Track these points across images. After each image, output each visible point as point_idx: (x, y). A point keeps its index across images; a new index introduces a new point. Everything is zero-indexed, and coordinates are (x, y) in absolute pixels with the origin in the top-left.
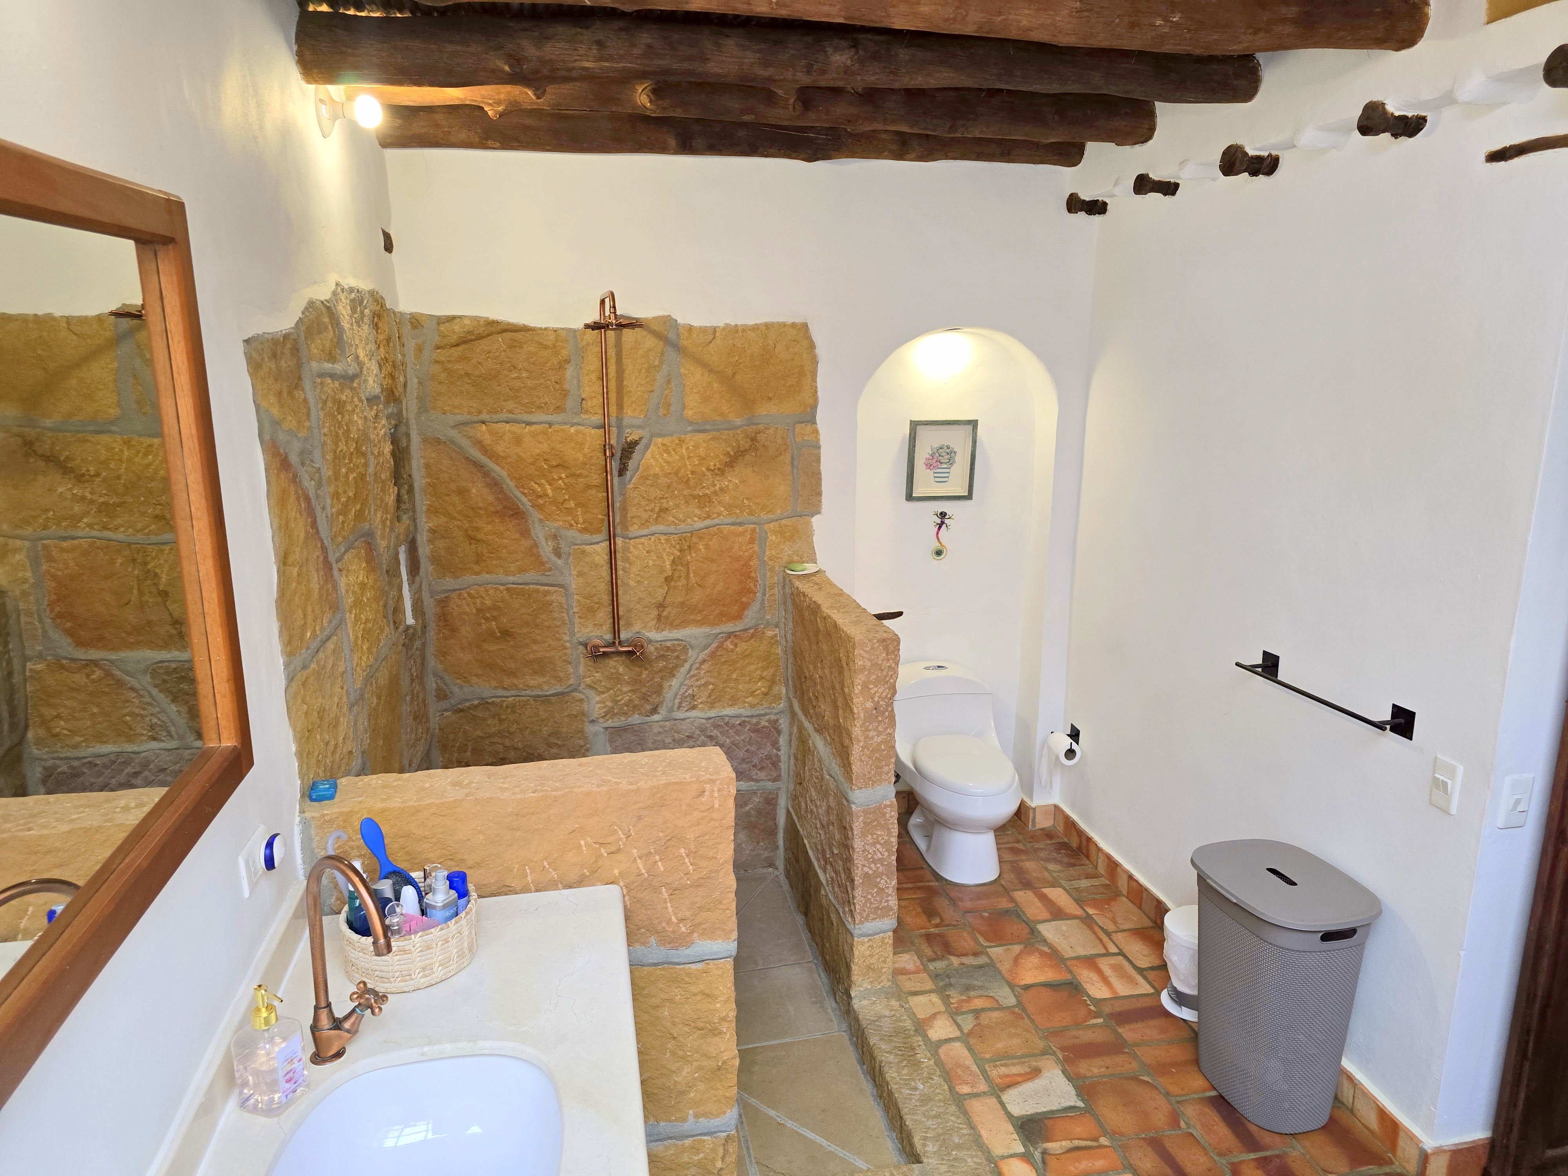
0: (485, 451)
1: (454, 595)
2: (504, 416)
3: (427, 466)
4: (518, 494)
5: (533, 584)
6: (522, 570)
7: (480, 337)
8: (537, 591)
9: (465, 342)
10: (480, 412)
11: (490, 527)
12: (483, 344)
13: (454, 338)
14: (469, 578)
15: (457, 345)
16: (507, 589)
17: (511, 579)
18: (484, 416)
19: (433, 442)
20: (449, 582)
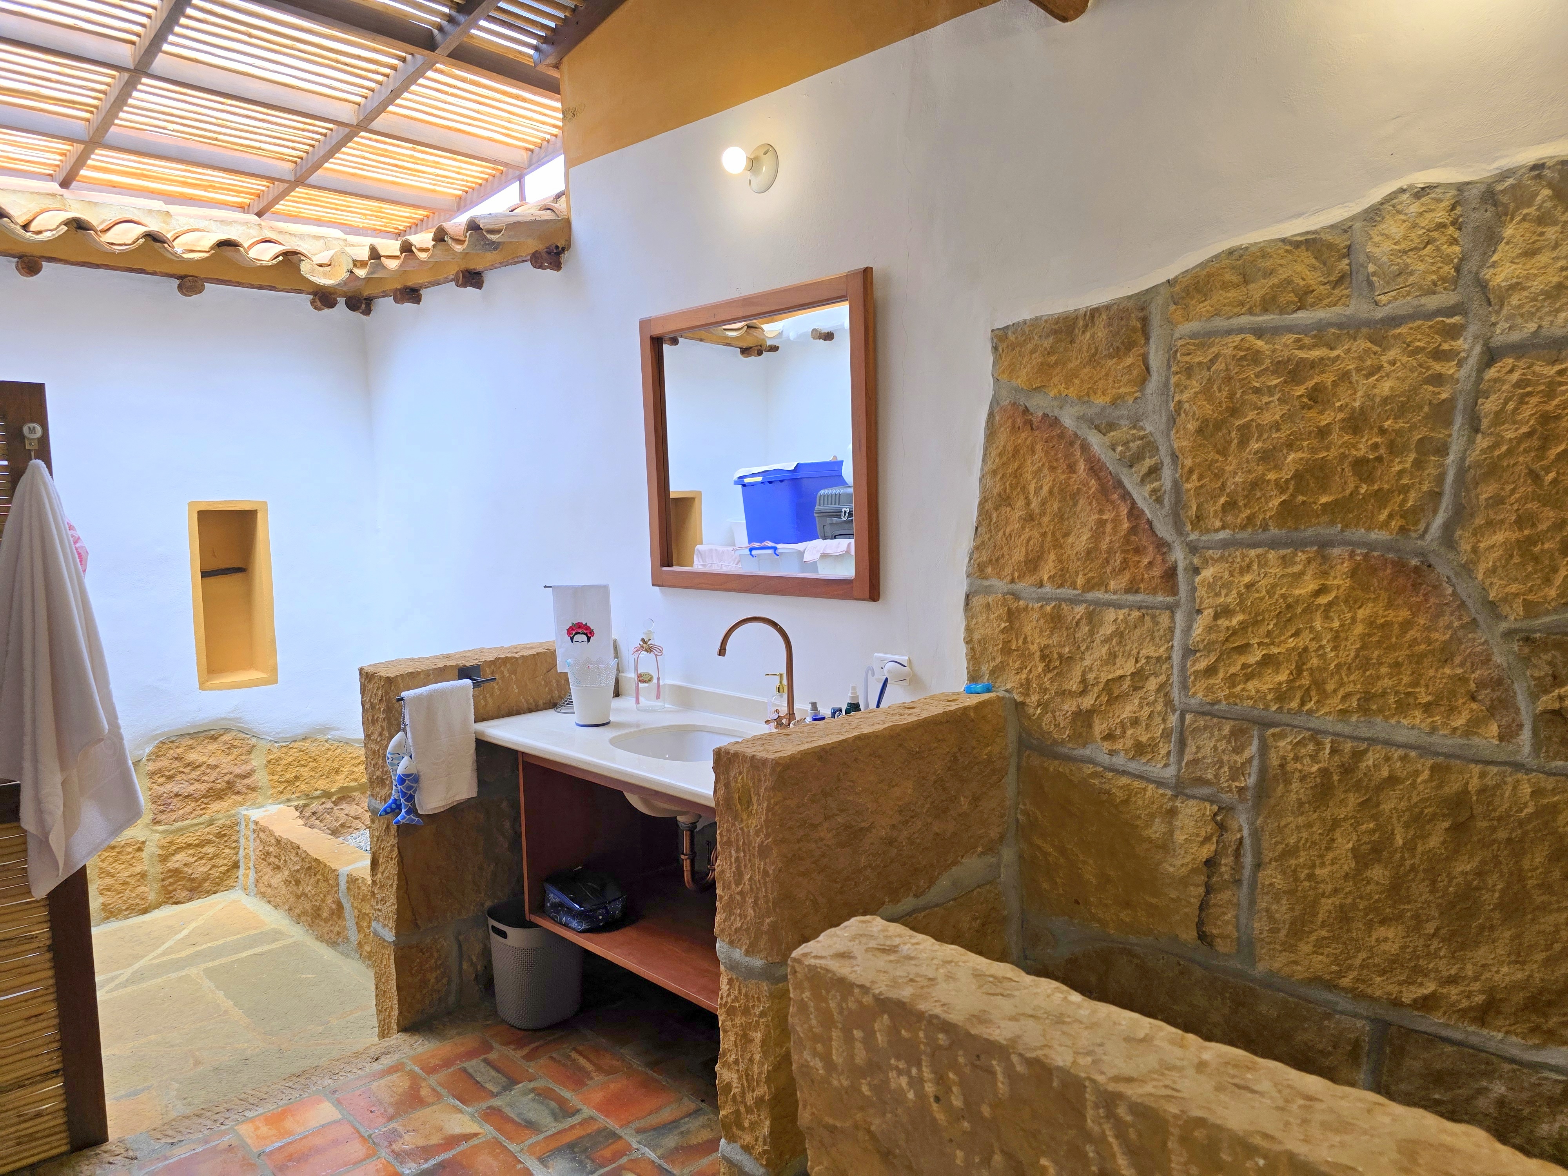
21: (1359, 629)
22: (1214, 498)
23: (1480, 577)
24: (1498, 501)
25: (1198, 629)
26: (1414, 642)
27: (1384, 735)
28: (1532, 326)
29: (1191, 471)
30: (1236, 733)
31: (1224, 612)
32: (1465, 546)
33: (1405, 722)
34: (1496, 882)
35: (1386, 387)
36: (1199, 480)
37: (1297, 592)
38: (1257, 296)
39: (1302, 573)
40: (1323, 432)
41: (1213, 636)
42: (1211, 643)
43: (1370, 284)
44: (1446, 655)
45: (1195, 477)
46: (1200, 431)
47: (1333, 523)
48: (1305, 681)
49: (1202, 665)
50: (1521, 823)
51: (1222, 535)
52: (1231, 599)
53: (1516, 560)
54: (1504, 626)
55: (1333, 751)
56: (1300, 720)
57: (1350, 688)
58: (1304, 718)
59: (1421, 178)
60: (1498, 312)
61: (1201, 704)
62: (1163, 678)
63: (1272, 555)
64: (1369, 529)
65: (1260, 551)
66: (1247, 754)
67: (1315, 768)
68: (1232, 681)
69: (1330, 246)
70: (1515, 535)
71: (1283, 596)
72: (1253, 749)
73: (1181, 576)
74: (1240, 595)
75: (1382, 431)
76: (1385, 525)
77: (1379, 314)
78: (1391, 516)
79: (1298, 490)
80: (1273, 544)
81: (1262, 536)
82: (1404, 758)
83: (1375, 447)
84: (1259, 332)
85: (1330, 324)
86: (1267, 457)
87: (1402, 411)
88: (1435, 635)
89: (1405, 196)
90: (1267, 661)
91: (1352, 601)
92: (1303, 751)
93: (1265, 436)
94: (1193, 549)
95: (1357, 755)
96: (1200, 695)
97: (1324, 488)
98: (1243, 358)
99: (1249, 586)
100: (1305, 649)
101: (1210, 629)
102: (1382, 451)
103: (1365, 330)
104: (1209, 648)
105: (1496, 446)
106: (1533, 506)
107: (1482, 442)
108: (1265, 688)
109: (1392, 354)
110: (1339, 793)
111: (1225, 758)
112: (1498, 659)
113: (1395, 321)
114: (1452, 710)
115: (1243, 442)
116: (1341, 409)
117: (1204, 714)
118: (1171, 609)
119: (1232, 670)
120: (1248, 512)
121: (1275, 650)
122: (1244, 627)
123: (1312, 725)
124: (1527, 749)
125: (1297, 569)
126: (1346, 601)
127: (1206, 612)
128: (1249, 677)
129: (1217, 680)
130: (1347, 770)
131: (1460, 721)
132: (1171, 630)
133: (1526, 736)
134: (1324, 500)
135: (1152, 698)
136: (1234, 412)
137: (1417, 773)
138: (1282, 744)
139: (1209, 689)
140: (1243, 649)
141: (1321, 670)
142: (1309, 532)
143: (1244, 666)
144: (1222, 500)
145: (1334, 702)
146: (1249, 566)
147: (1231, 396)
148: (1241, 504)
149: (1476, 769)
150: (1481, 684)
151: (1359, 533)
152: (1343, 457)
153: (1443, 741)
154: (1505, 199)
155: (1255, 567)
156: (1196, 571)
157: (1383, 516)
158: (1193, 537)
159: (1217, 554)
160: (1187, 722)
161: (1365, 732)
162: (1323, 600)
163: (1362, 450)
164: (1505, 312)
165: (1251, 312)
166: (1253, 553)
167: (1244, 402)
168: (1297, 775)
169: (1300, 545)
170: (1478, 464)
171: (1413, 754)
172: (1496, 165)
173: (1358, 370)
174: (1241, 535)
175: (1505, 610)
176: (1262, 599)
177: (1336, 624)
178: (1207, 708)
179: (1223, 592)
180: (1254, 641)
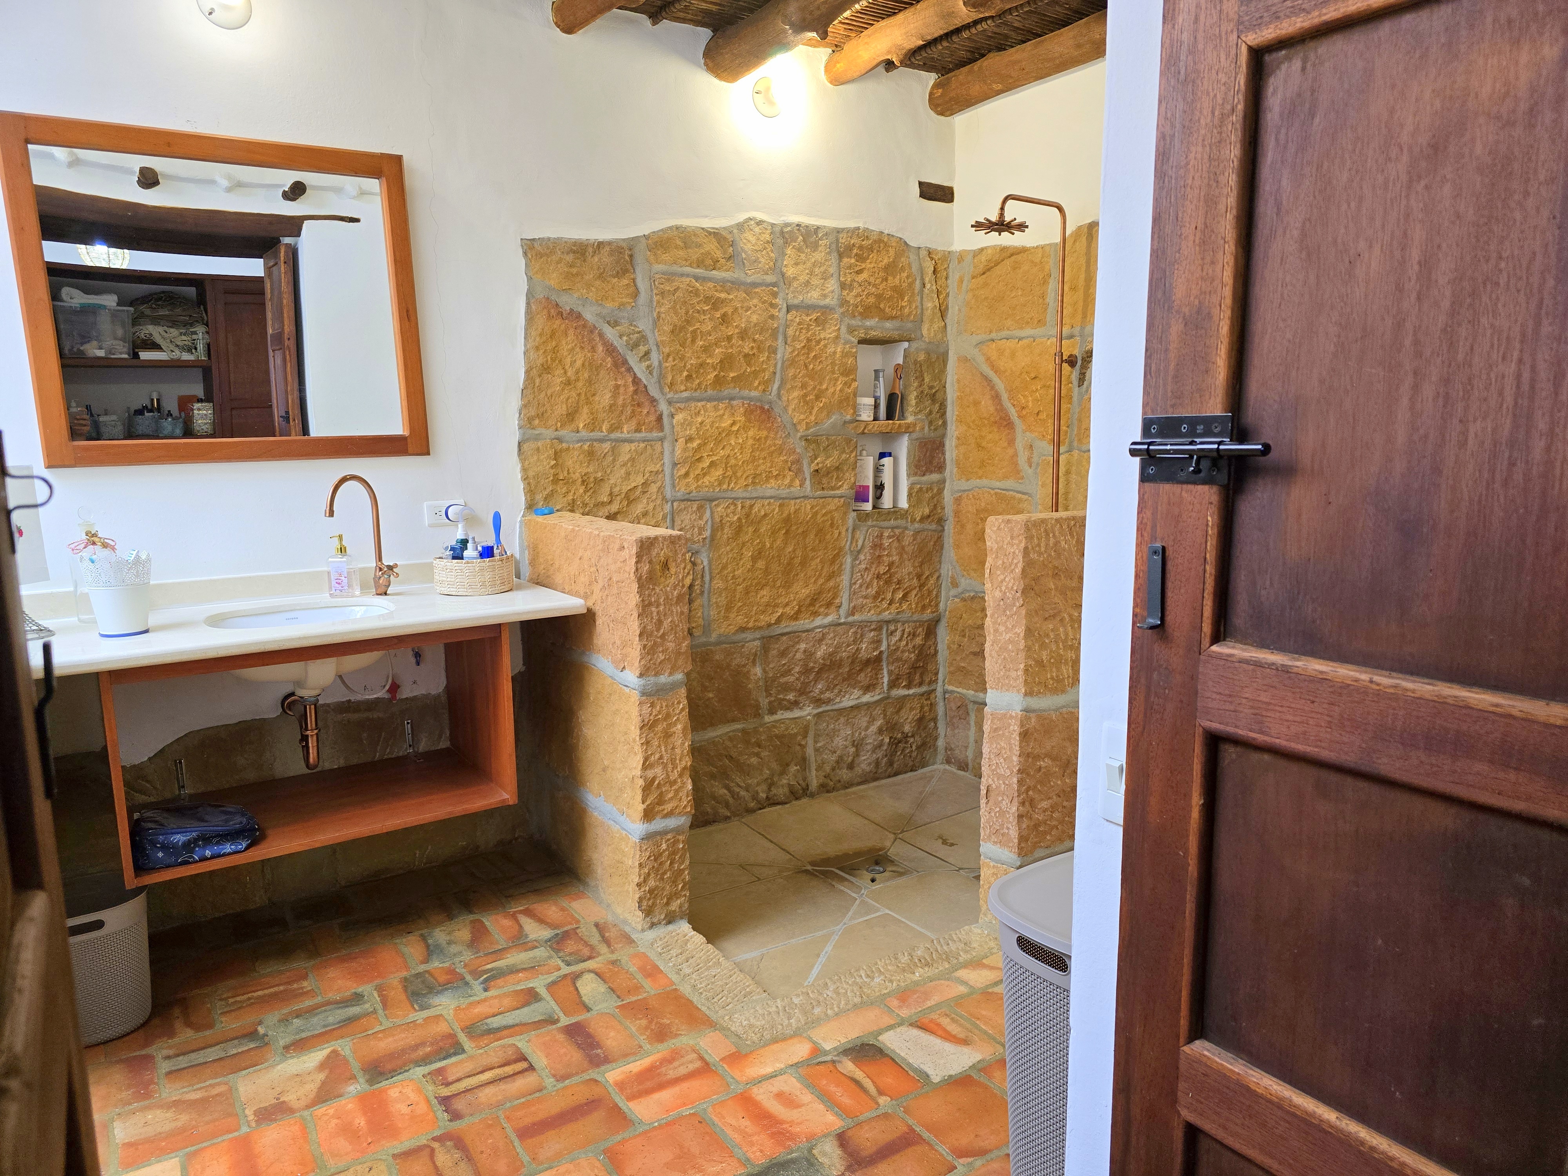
0: (993, 366)
1: (965, 495)
2: (1005, 333)
3: (958, 381)
4: (1010, 405)
5: (1012, 490)
6: (1005, 477)
7: (997, 264)
8: (1013, 498)
9: (989, 270)
10: (991, 332)
11: (990, 436)
12: (997, 270)
13: (981, 268)
14: (975, 482)
15: (984, 273)
16: (996, 494)
17: (998, 484)
18: (994, 335)
19: (964, 360)
20: (964, 485)
21: (750, 442)
22: (681, 372)
23: (790, 412)
24: (795, 377)
25: (678, 452)
26: (770, 446)
27: (761, 495)
28: (801, 298)
29: (668, 355)
30: (700, 508)
31: (690, 439)
32: (784, 398)
33: (769, 486)
34: (799, 553)
35: (754, 318)
36: (674, 360)
37: (723, 425)
38: (694, 257)
39: (724, 415)
40: (729, 338)
41: (687, 454)
42: (687, 458)
43: (744, 263)
44: (780, 450)
45: (671, 359)
46: (672, 332)
47: (735, 387)
48: (729, 473)
49: (683, 471)
50: (807, 522)
51: (685, 394)
52: (692, 431)
53: (802, 404)
54: (799, 435)
55: (742, 507)
56: (729, 494)
57: (748, 473)
58: (729, 493)
59: (760, 216)
60: (788, 289)
61: (684, 495)
62: (659, 484)
63: (709, 405)
64: (750, 390)
65: (703, 403)
66: (705, 519)
67: (736, 518)
68: (697, 478)
69: (725, 238)
70: (802, 393)
71: (717, 428)
72: (708, 514)
73: (666, 420)
74: (697, 428)
75: (754, 341)
76: (756, 388)
77: (749, 280)
78: (759, 384)
79: (722, 370)
80: (709, 400)
81: (705, 395)
82: (769, 504)
83: (752, 348)
84: (697, 278)
85: (728, 281)
86: (706, 349)
87: (762, 331)
88: (777, 442)
89: (752, 222)
90: (713, 464)
91: (745, 428)
92: (729, 511)
93: (704, 338)
94: (670, 403)
95: (751, 506)
96: (683, 490)
97: (731, 369)
98: (691, 292)
99: (701, 423)
100: (728, 456)
101: (685, 450)
102: (755, 351)
103: (742, 287)
104: (684, 462)
105: (793, 351)
106: (806, 379)
107: (789, 349)
108: (712, 480)
109: (755, 301)
110: (745, 529)
111: (696, 524)
112: (798, 450)
113: (755, 285)
114: (784, 476)
115: (693, 341)
116: (737, 327)
117: (683, 500)
118: (662, 440)
119: (697, 472)
120: (698, 381)
121: (715, 458)
122: (700, 446)
123: (733, 496)
124: (809, 489)
125: (721, 412)
126: (744, 428)
127: (680, 440)
128: (705, 475)
129: (690, 479)
130: (748, 515)
131: (787, 481)
132: (662, 453)
133: (808, 482)
134: (732, 375)
135: (654, 497)
136: (688, 322)
137: (774, 509)
138: (719, 509)
139: (687, 485)
140: (699, 460)
141: (736, 465)
142: (726, 392)
143: (703, 469)
144: (685, 373)
145: (742, 482)
146: (699, 412)
147: (687, 313)
148: (694, 376)
149: (793, 502)
150: (793, 463)
151: (745, 393)
152: (740, 352)
153: (784, 493)
154: (787, 236)
155: (702, 412)
156: (672, 416)
157: (756, 384)
158: (669, 396)
159: (682, 406)
160: (675, 507)
161: (754, 495)
162: (735, 428)
163: (746, 350)
164: (791, 289)
165: (691, 266)
166: (699, 404)
167: (693, 317)
168: (728, 524)
169: (720, 399)
170: (788, 360)
171: (772, 501)
172: (782, 219)
173: (742, 307)
174: (697, 394)
175: (799, 427)
176: (707, 430)
177: (741, 441)
178: (687, 497)
179: (688, 428)
180: (705, 455)
